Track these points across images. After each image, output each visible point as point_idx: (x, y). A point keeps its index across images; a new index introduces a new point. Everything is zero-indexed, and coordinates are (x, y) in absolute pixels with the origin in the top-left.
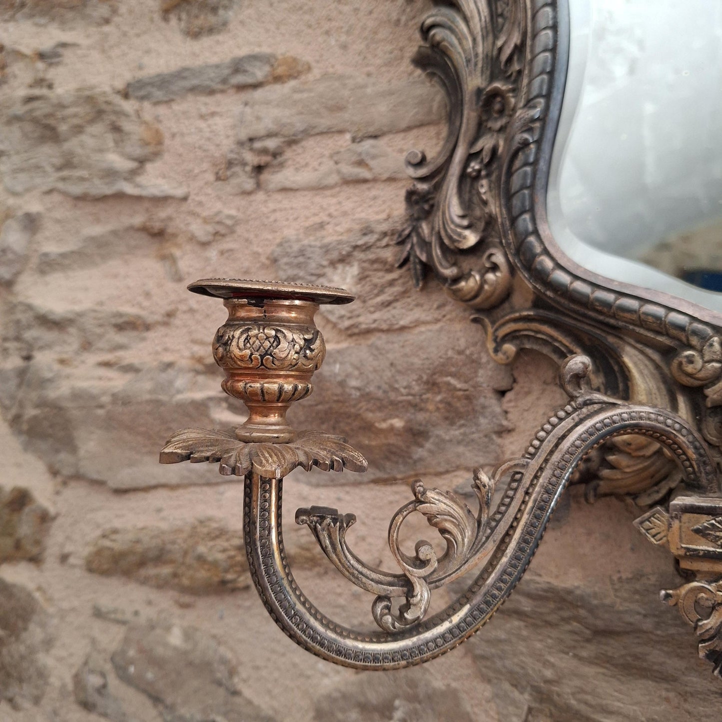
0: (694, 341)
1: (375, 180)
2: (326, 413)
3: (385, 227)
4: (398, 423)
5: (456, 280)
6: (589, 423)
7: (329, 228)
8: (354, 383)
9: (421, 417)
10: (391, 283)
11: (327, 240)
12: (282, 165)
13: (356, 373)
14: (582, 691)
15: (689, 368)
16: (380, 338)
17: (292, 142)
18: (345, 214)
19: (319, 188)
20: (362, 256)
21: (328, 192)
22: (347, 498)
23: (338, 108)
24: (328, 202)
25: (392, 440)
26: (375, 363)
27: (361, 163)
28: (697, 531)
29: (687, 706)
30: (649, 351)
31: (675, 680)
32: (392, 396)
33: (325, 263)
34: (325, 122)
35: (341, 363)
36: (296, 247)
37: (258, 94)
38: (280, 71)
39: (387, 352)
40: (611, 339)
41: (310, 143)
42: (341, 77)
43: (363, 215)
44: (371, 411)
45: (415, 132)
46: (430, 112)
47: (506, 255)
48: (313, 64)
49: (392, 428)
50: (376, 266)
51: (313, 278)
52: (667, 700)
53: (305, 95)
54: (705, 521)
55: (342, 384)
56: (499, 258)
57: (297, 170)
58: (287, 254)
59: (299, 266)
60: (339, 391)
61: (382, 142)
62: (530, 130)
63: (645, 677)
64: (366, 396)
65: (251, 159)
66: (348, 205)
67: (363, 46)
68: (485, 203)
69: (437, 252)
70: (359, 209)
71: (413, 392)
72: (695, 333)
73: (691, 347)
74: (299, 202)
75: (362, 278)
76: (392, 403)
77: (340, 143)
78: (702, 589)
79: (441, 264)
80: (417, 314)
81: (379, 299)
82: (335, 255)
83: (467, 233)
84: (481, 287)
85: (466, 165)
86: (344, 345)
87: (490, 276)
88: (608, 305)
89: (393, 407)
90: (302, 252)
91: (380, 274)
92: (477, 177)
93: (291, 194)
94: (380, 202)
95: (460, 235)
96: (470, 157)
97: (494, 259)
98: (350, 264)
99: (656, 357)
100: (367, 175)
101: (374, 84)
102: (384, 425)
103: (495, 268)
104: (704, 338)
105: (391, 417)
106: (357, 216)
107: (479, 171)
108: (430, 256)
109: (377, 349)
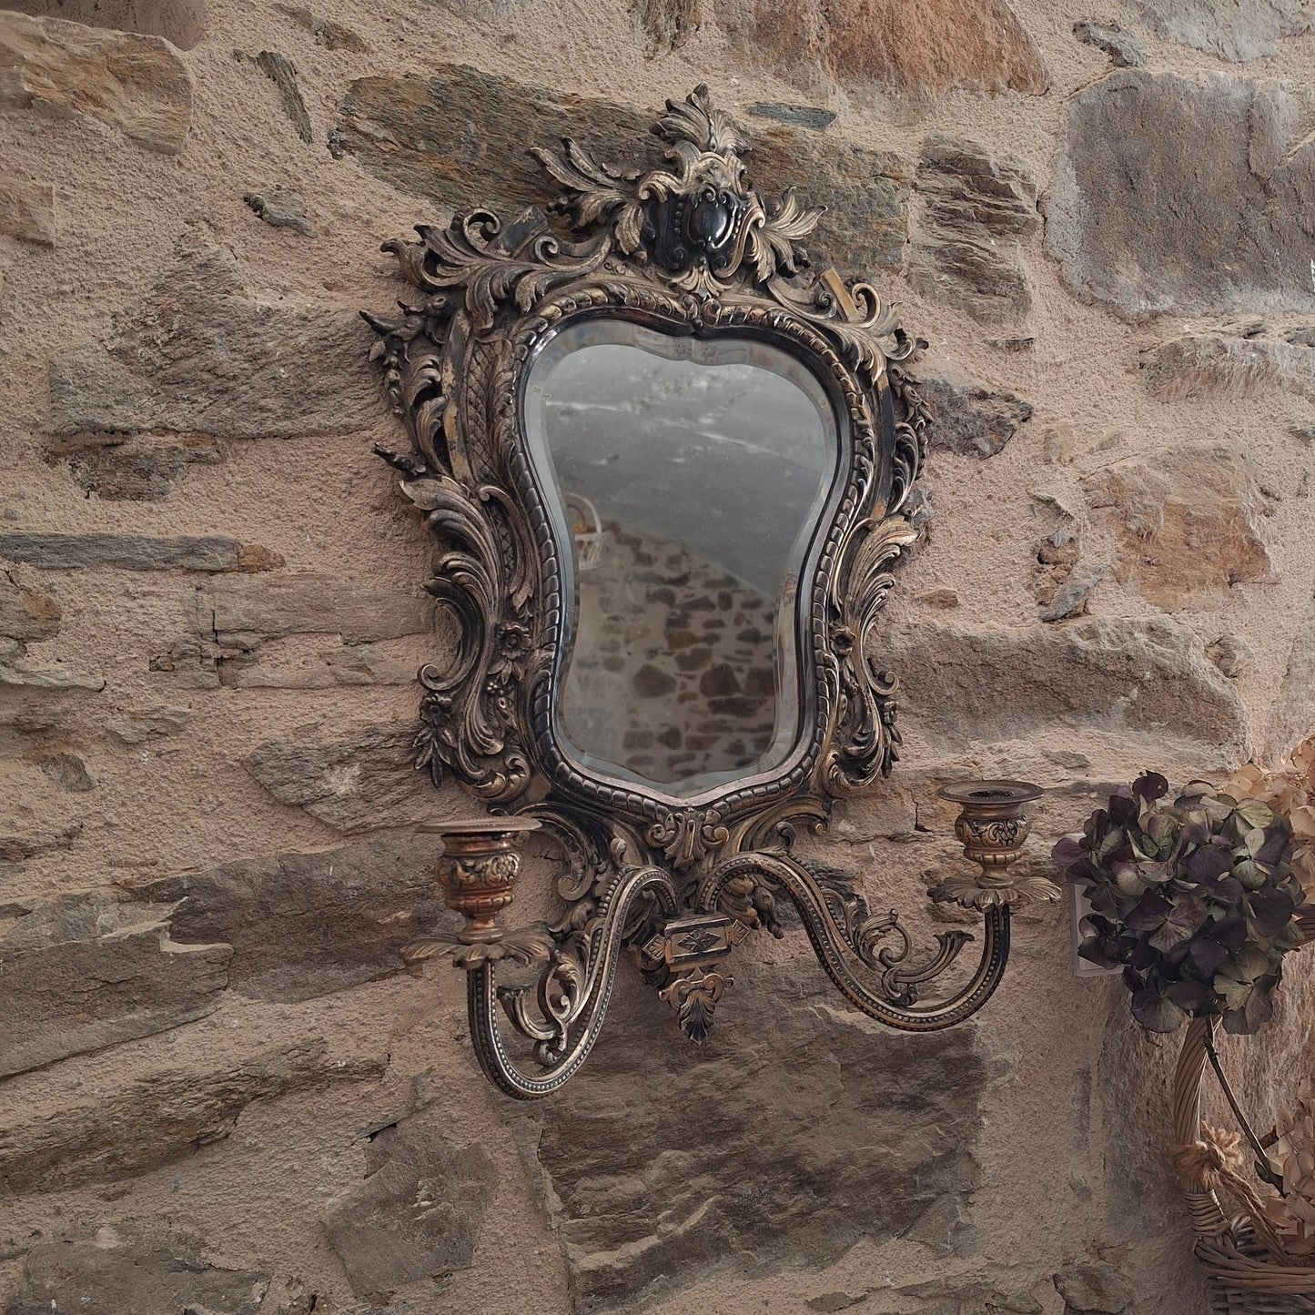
0: (660, 817)
1: (375, 684)
2: (315, 919)
3: (391, 729)
4: (403, 915)
5: (483, 781)
6: (630, 885)
7: (325, 730)
8: (351, 883)
9: (427, 904)
10: (399, 782)
11: (325, 742)
12: (255, 660)
13: (355, 872)
14: (583, 1099)
15: (658, 836)
16: (385, 835)
17: (272, 638)
18: (342, 715)
19: (306, 688)
20: (364, 756)
21: (319, 693)
22: (339, 1003)
23: (323, 609)
24: (322, 702)
25: (397, 932)
26: (378, 860)
27: (361, 668)
28: (680, 945)
29: (648, 1082)
30: (628, 826)
31: (638, 1065)
32: (397, 889)
33: (324, 765)
34: (313, 622)
35: (335, 866)
36: (287, 750)
37: (217, 580)
38: (247, 560)
39: (394, 848)
40: (605, 820)
41: (293, 640)
42: (322, 577)
43: (363, 717)
44: (373, 909)
45: (406, 639)
46: (419, 623)
47: (528, 760)
48: (286, 558)
49: (397, 920)
50: (379, 766)
51: (311, 781)
52: (635, 1083)
53: (283, 590)
54: (685, 936)
55: (337, 886)
56: (521, 762)
57: (275, 666)
58: (277, 758)
59: (291, 769)
60: (333, 894)
61: (376, 647)
62: (549, 668)
63: (618, 1072)
64: (367, 895)
65: (213, 651)
66: (345, 706)
67: (344, 550)
68: (506, 717)
69: (463, 757)
70: (358, 711)
71: (420, 882)
72: (660, 811)
73: (658, 822)
74: (282, 700)
75: (364, 778)
76: (396, 897)
77: (329, 643)
78: (681, 984)
79: (471, 768)
80: (428, 809)
81: (387, 798)
82: (336, 756)
83: (493, 741)
84: (507, 786)
85: (486, 685)
86: (340, 846)
87: (514, 777)
88: (607, 796)
89: (400, 900)
90: (296, 755)
91: (385, 773)
92: (497, 694)
93: (269, 692)
94: (381, 704)
95: (488, 743)
96: (489, 677)
97: (517, 763)
98: (350, 765)
99: (632, 830)
100: (369, 679)
101: (358, 588)
102: (388, 920)
103: (517, 769)
104: (665, 815)
105: (396, 910)
106: (356, 718)
107: (497, 690)
108: (455, 758)
109: (382, 845)
